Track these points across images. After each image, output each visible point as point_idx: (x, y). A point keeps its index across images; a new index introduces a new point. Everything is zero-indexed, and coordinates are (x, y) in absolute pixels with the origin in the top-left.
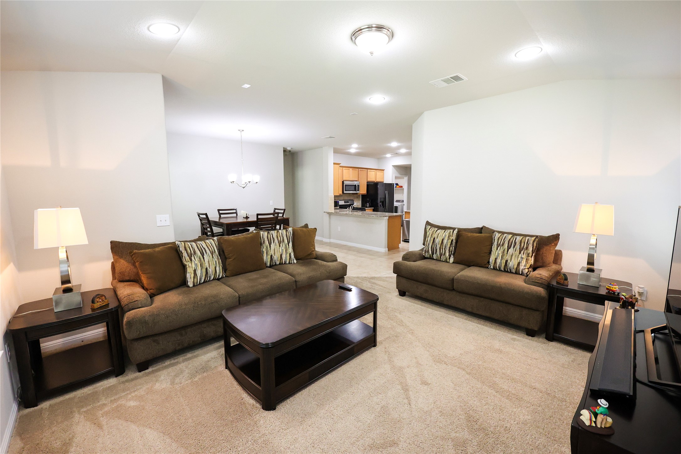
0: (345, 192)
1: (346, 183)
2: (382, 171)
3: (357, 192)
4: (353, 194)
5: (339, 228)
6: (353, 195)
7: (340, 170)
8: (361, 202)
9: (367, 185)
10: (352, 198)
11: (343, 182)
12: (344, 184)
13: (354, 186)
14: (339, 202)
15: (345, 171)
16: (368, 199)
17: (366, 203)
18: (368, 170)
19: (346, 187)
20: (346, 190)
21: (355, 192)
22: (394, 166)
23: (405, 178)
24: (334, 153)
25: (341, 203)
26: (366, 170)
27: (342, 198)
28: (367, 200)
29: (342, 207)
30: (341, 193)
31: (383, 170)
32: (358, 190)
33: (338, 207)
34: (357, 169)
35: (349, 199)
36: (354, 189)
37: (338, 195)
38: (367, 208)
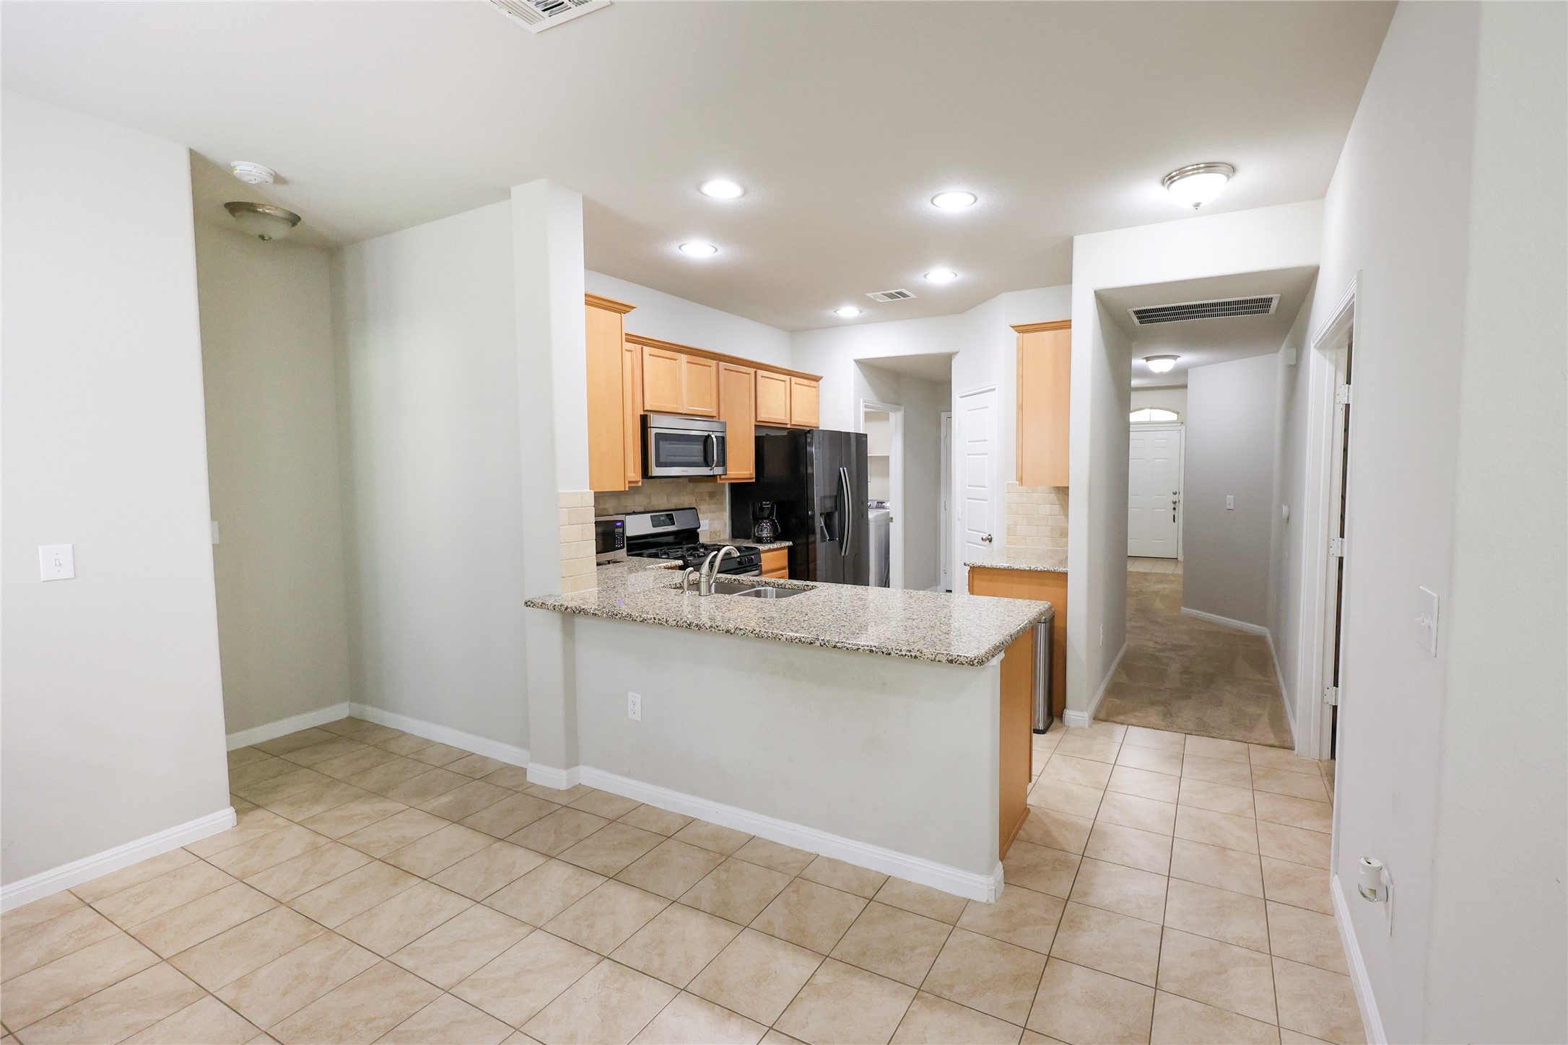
0: (656, 471)
1: (658, 423)
2: (814, 383)
3: (718, 471)
4: (693, 479)
5: (635, 698)
6: (692, 485)
7: (627, 355)
8: (726, 515)
9: (759, 441)
10: (686, 500)
11: (644, 420)
12: (653, 432)
13: (700, 447)
14: (623, 526)
15: (655, 364)
16: (767, 505)
17: (757, 520)
18: (760, 373)
19: (662, 443)
20: (661, 460)
21: (704, 471)
22: (860, 363)
23: (892, 416)
24: (587, 267)
25: (638, 526)
26: (752, 371)
27: (639, 502)
28: (762, 509)
29: (640, 546)
30: (634, 474)
31: (817, 379)
32: (723, 462)
33: (622, 553)
34: (713, 363)
35: (675, 502)
36: (701, 459)
37: (620, 487)
38: (767, 547)
